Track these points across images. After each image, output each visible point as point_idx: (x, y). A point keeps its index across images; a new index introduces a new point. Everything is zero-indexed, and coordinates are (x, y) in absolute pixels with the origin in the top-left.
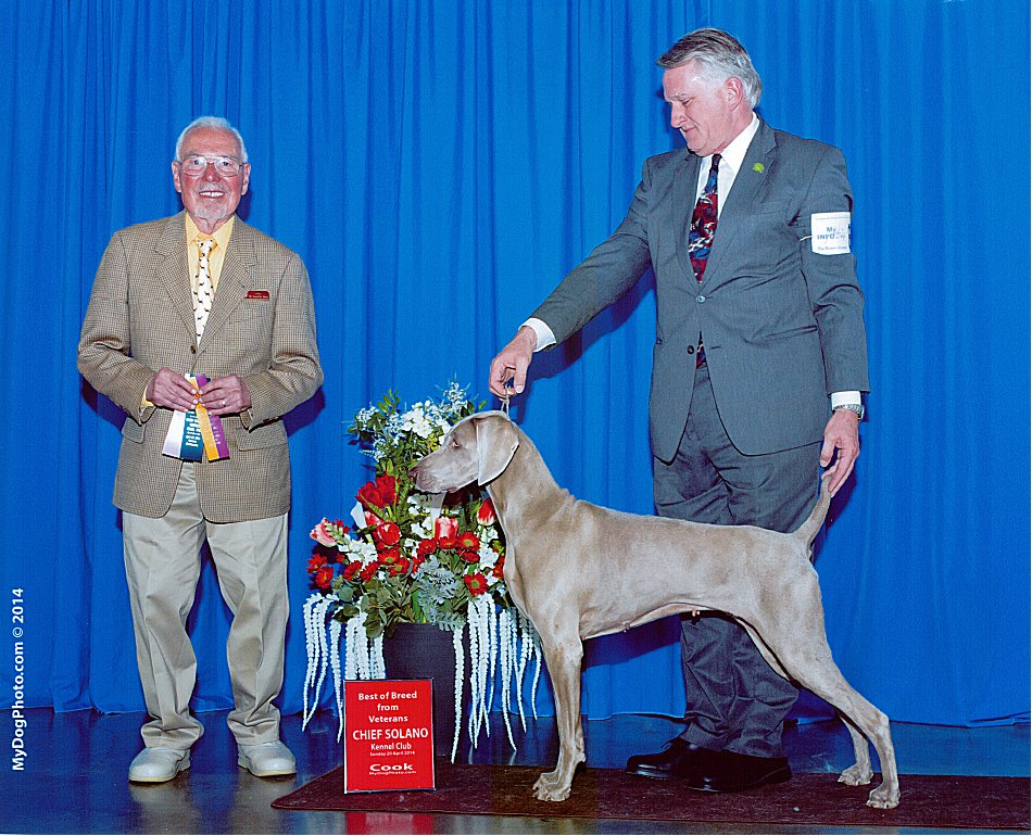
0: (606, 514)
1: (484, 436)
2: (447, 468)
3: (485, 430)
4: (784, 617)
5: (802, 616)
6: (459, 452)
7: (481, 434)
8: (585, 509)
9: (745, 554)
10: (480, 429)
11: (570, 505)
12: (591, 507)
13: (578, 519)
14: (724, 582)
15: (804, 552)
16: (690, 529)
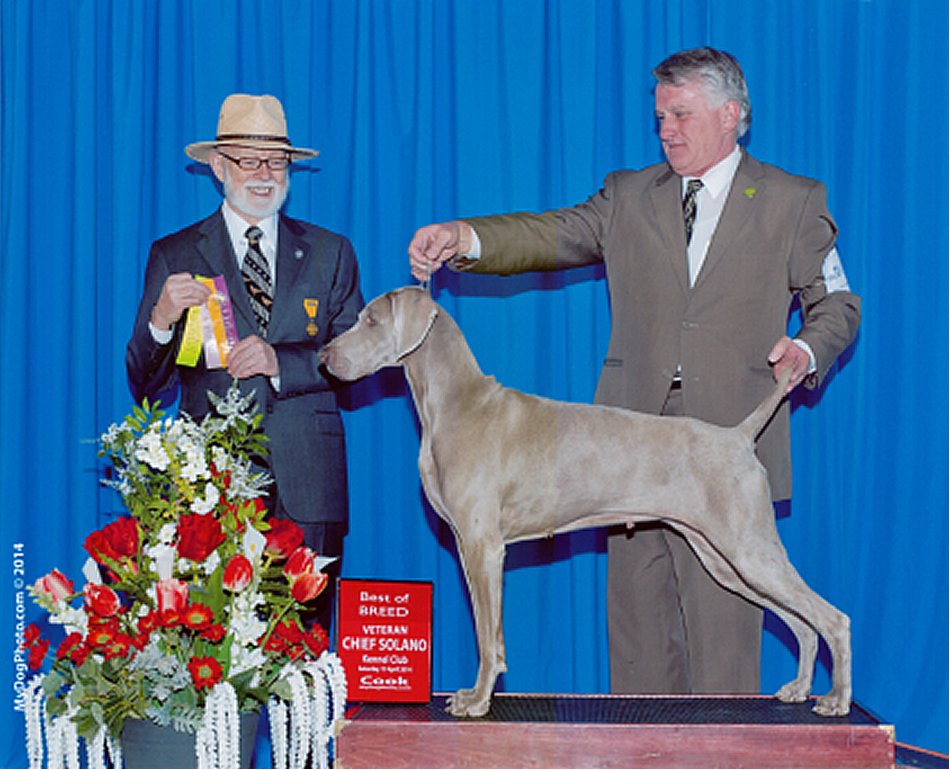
0: (537, 401)
1: (401, 309)
2: (361, 348)
3: (402, 303)
4: (734, 516)
5: (753, 515)
6: (375, 328)
7: (397, 307)
8: (513, 396)
9: (687, 451)
10: (397, 302)
11: (495, 391)
12: (519, 395)
13: (504, 408)
14: (665, 482)
15: (749, 445)
16: (626, 419)
